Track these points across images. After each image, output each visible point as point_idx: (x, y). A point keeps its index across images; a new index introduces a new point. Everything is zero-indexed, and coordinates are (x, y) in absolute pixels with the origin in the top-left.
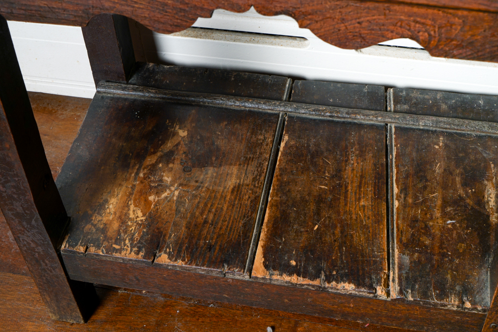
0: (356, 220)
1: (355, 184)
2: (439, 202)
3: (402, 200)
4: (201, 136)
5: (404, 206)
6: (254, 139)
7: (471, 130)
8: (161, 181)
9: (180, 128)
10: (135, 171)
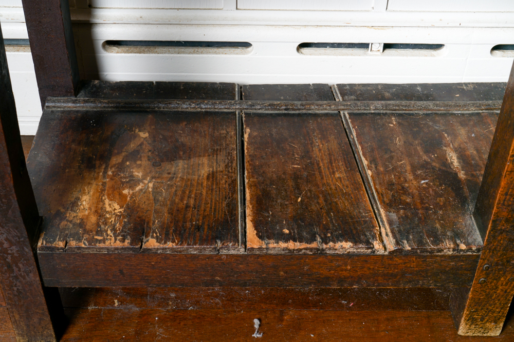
0: (336, 189)
1: (326, 161)
2: (408, 168)
3: (374, 169)
4: (163, 136)
5: (377, 174)
6: (217, 133)
7: (418, 110)
8: (132, 176)
9: (140, 131)
10: (103, 170)
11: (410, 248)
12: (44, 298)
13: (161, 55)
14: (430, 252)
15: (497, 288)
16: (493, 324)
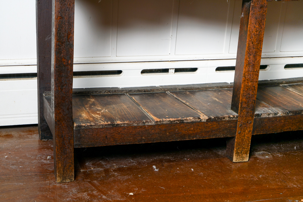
1: (169, 102)
8: (97, 109)
9: (90, 99)
10: (84, 108)
11: (213, 118)
12: (73, 153)
13: (84, 78)
14: (220, 119)
15: (245, 136)
16: (245, 155)
